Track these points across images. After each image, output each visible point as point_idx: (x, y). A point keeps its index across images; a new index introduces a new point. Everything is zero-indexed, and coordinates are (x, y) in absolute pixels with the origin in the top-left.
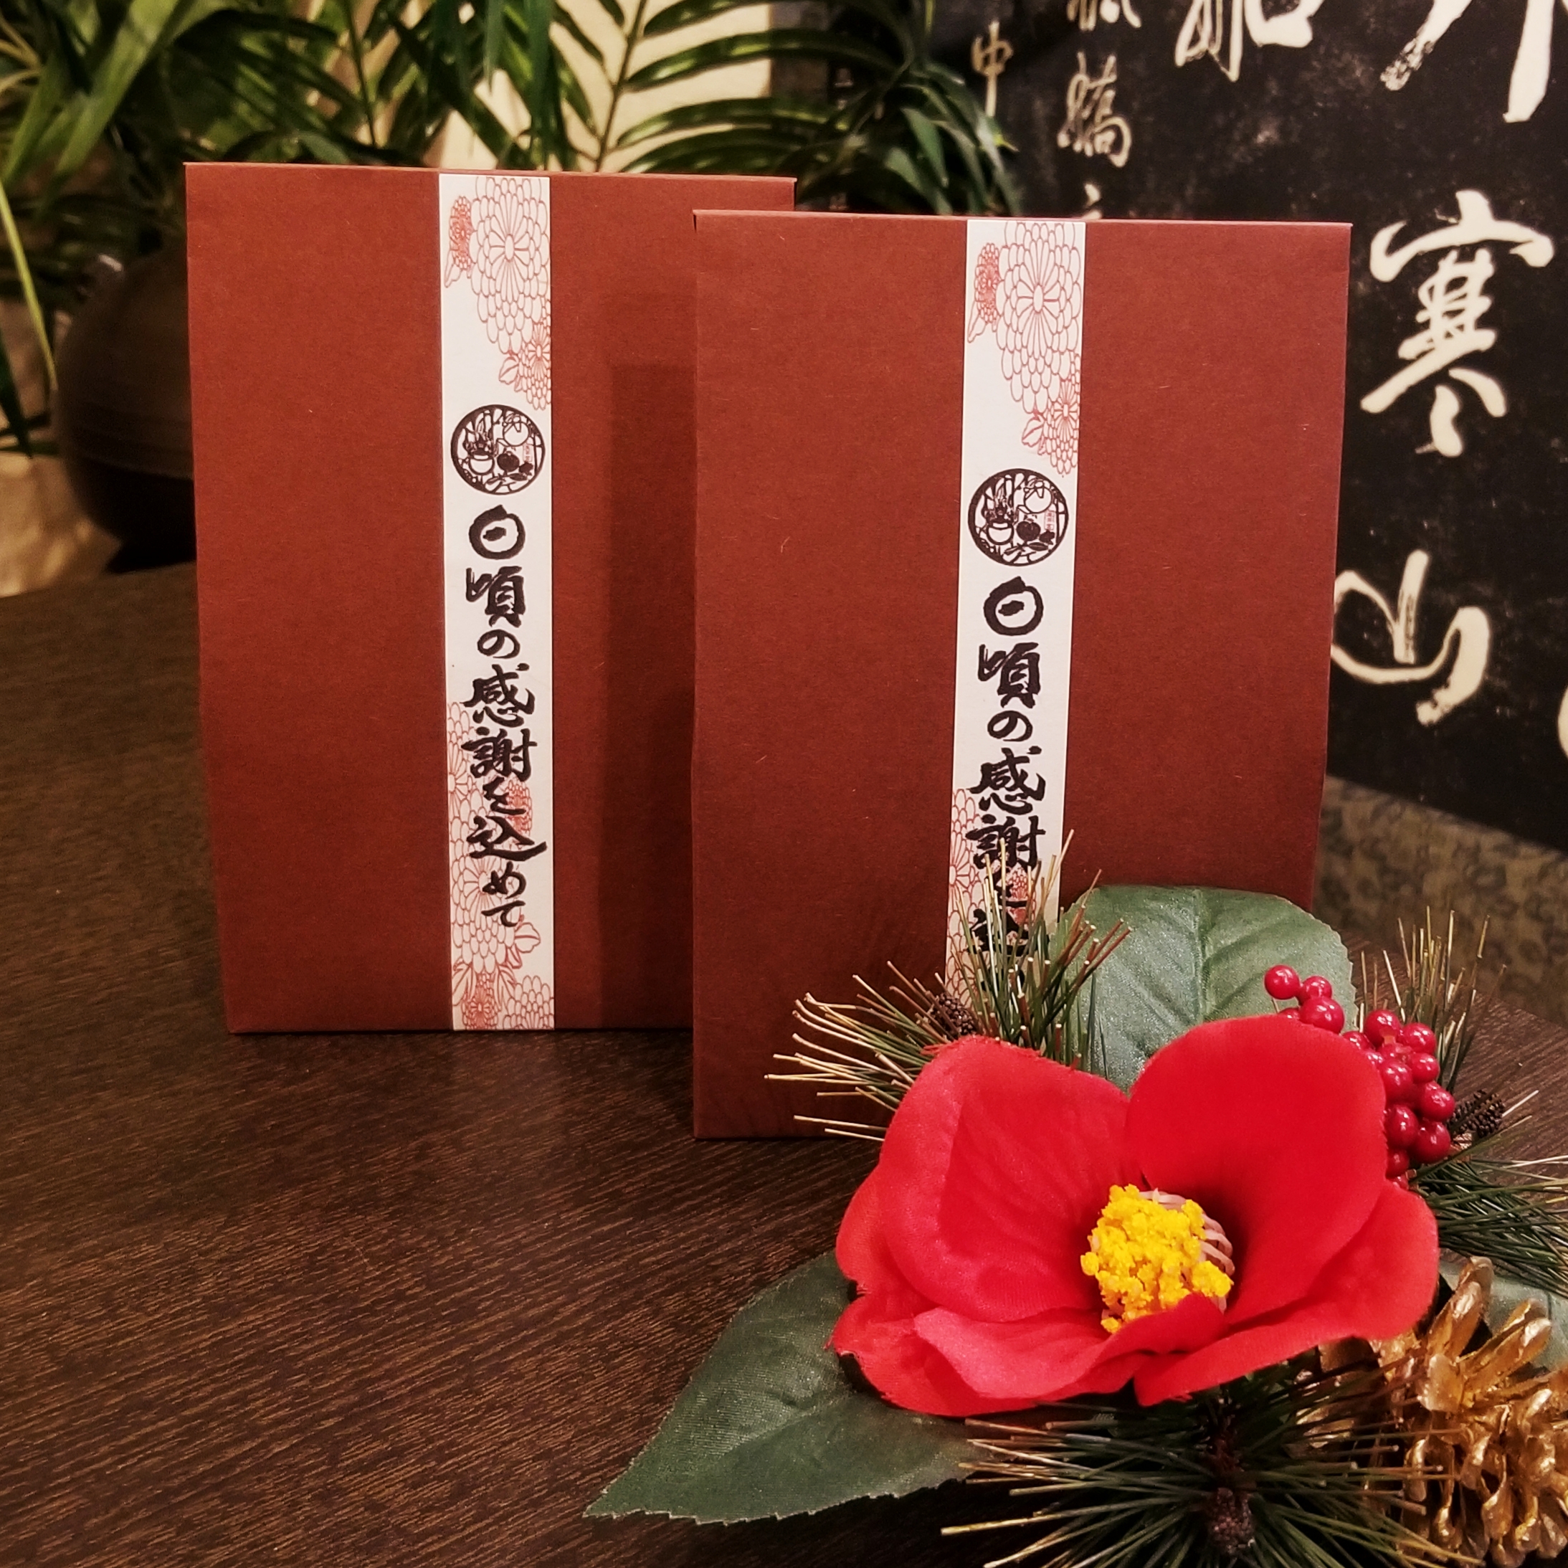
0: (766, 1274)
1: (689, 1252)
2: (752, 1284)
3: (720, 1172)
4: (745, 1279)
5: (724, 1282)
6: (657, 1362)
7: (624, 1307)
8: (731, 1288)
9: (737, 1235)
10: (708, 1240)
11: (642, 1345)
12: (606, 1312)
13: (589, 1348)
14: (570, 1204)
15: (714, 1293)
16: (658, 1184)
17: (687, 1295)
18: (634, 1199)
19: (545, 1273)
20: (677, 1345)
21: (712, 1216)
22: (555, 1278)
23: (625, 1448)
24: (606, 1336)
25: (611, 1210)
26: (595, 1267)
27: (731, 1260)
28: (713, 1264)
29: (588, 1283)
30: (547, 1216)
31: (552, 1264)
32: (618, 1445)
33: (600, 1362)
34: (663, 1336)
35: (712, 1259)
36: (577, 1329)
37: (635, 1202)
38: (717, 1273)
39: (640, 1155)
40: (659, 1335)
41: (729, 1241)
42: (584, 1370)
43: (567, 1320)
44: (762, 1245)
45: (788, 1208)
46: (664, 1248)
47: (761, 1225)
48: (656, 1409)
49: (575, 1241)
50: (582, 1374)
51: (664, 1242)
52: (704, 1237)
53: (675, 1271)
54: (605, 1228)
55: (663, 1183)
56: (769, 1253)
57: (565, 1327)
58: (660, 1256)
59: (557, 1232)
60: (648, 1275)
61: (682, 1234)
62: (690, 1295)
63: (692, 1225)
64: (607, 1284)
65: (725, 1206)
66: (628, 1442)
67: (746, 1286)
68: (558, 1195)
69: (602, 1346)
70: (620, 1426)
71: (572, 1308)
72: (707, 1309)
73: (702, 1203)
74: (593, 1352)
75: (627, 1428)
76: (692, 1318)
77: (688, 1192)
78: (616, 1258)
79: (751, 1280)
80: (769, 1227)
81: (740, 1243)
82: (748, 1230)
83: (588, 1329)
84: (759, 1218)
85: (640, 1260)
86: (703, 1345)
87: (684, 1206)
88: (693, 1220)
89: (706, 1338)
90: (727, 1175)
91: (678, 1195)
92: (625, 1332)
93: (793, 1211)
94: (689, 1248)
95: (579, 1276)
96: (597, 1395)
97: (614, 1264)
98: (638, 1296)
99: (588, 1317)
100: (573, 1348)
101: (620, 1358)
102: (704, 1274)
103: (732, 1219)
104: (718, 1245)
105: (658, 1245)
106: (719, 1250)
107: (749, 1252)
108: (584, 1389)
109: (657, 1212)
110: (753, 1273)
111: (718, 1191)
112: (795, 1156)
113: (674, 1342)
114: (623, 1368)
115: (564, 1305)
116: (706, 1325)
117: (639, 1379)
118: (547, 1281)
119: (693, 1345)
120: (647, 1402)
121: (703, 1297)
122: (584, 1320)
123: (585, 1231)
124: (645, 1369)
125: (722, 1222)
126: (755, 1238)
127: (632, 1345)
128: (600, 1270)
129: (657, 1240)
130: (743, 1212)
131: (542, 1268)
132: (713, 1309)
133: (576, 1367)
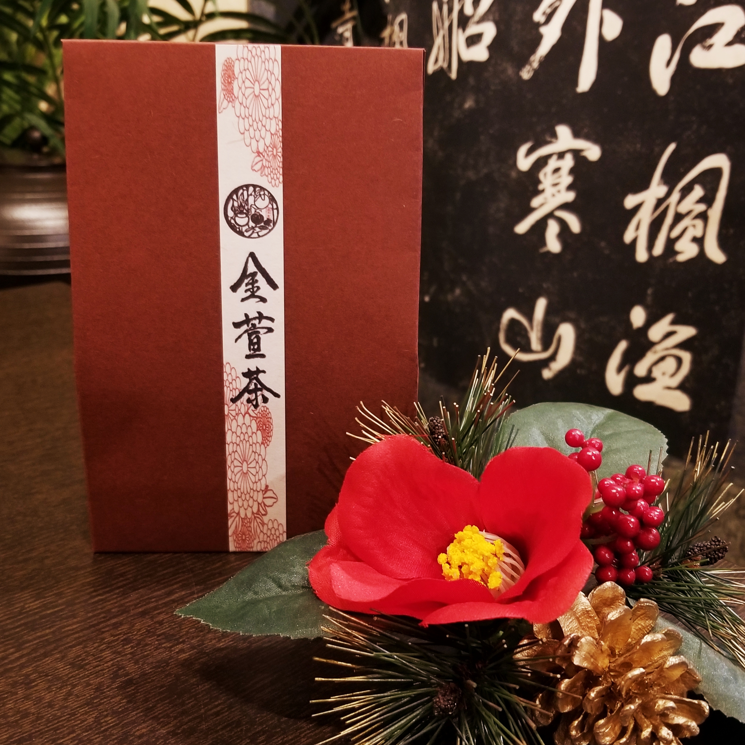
0: (131, 636)
1: (91, 624)
2: (122, 641)
3: (123, 581)
4: (119, 638)
5: (106, 640)
6: (57, 684)
7: (45, 655)
8: (109, 643)
9: (122, 614)
10: (104, 617)
11: (50, 676)
12: (35, 657)
13: (20, 677)
14: (33, 600)
15: (99, 646)
16: (85, 588)
17: (83, 648)
18: (71, 595)
19: (7, 636)
20: (70, 675)
21: (109, 605)
22: (11, 639)
23: (22, 734)
24: (31, 671)
25: (54, 602)
26: (35, 633)
27: (113, 629)
28: (103, 630)
29: (29, 641)
30: (17, 606)
31: (13, 631)
32: (20, 732)
33: (23, 685)
34: (64, 670)
35: (104, 628)
36: (14, 667)
37: (70, 597)
38: (104, 635)
39: (79, 573)
40: (62, 669)
41: (115, 618)
42: (12, 690)
43: (11, 662)
44: (134, 619)
45: (153, 600)
46: (77, 622)
47: (136, 608)
48: (48, 711)
49: (30, 619)
50: (11, 692)
51: (79, 619)
52: (102, 615)
53: (81, 634)
54: (49, 612)
55: (88, 587)
56: (136, 624)
57: (10, 666)
58: (74, 626)
59: (20, 613)
60: (64, 637)
61: (91, 614)
62: (87, 647)
63: (98, 609)
64: (40, 642)
65: (119, 599)
66: (26, 731)
67: (119, 641)
68: (26, 595)
69: (27, 676)
70: (25, 721)
71: (17, 655)
72: (93, 655)
73: (106, 598)
74: (21, 679)
75: (28, 723)
76: (83, 660)
77: (101, 592)
78: (50, 628)
79: (122, 638)
80: (140, 610)
81: (122, 618)
82: (128, 612)
83: (22, 666)
84: (136, 605)
85: (64, 628)
86: (85, 675)
87: (96, 599)
88: (99, 607)
89: (88, 671)
90: (124, 583)
91: (94, 594)
92: (43, 668)
93: (156, 601)
94: (91, 622)
95: (25, 638)
96: (17, 703)
97: (47, 631)
98: (55, 649)
99: (24, 660)
100: (11, 677)
101: (36, 683)
102: (96, 636)
103: (122, 605)
104: (108, 620)
105: (75, 620)
106: (109, 623)
107: (125, 623)
108: (10, 700)
109: (80, 603)
110: (124, 635)
111: (117, 591)
112: (165, 572)
113: (69, 673)
114: (35, 689)
115: (12, 653)
116: (90, 664)
117: (42, 694)
118: (8, 641)
119: (79, 675)
120: (44, 707)
121: (92, 648)
122: (21, 662)
123: (36, 613)
124: (47, 689)
125: (116, 607)
126: (131, 616)
127: (44, 676)
128: (39, 634)
129: (75, 618)
130: (127, 602)
131: (7, 633)
132: (96, 655)
133: (8, 688)
